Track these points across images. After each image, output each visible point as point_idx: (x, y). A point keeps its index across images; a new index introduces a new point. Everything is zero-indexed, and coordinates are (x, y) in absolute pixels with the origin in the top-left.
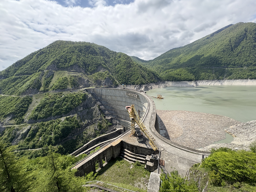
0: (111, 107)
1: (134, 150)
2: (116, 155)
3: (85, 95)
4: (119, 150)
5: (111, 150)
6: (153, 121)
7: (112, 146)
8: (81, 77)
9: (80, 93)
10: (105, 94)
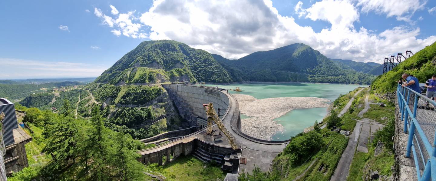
2: (187, 153)
4: (192, 148)
7: (182, 143)
10: (181, 91)
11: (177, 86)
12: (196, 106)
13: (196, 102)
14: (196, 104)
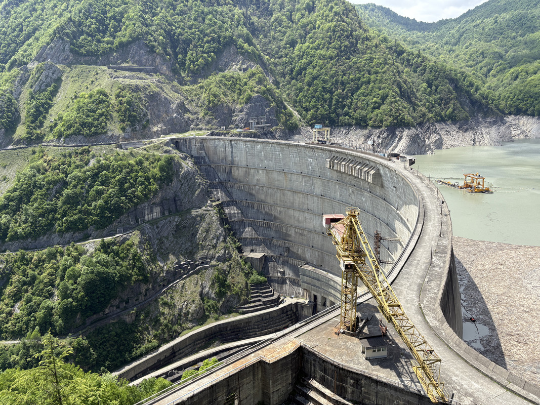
0: (267, 213)
1: (345, 389)
2: (276, 398)
3: (170, 161)
4: (290, 381)
5: (260, 376)
6: (433, 284)
7: (261, 363)
8: (157, 90)
9: (152, 152)
10: (244, 163)
11: (228, 144)
12: (298, 221)
13: (296, 205)
14: (297, 214)
